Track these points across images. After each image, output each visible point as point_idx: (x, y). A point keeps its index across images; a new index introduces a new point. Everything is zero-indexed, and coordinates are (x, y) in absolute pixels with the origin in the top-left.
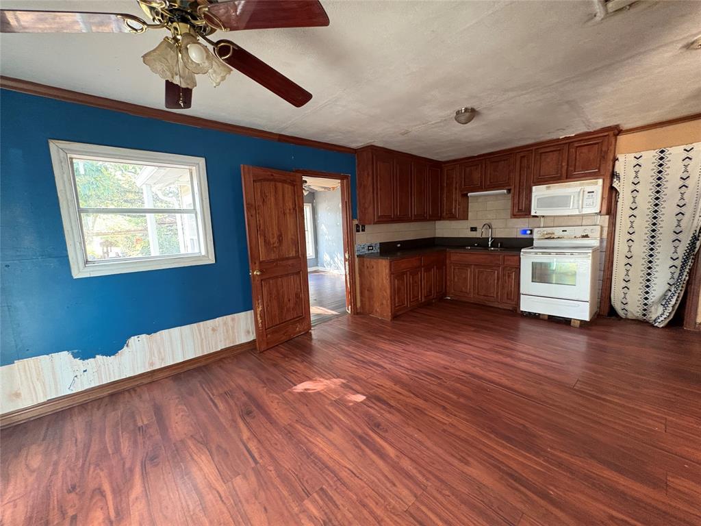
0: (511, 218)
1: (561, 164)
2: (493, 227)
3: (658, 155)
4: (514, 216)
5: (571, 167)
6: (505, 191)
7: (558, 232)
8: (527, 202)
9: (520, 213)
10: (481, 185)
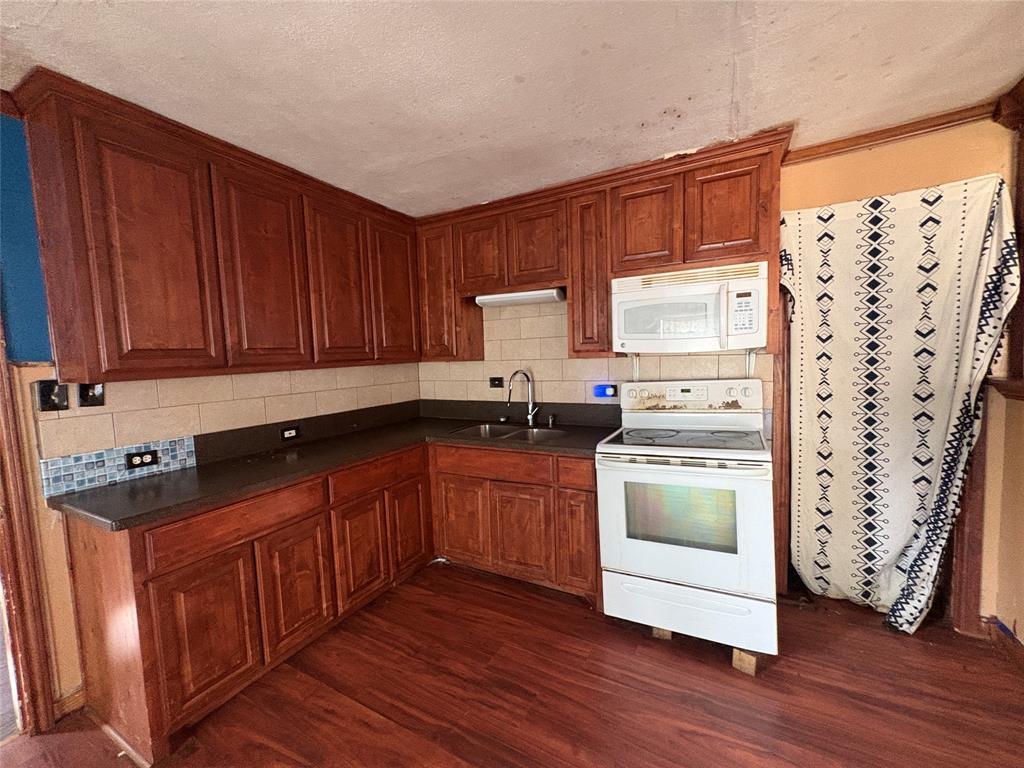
0: (570, 357)
1: (671, 226)
2: (537, 377)
3: (869, 213)
4: (576, 353)
5: (693, 232)
6: (554, 292)
7: (672, 392)
8: (603, 320)
9: (588, 347)
10: (501, 278)
